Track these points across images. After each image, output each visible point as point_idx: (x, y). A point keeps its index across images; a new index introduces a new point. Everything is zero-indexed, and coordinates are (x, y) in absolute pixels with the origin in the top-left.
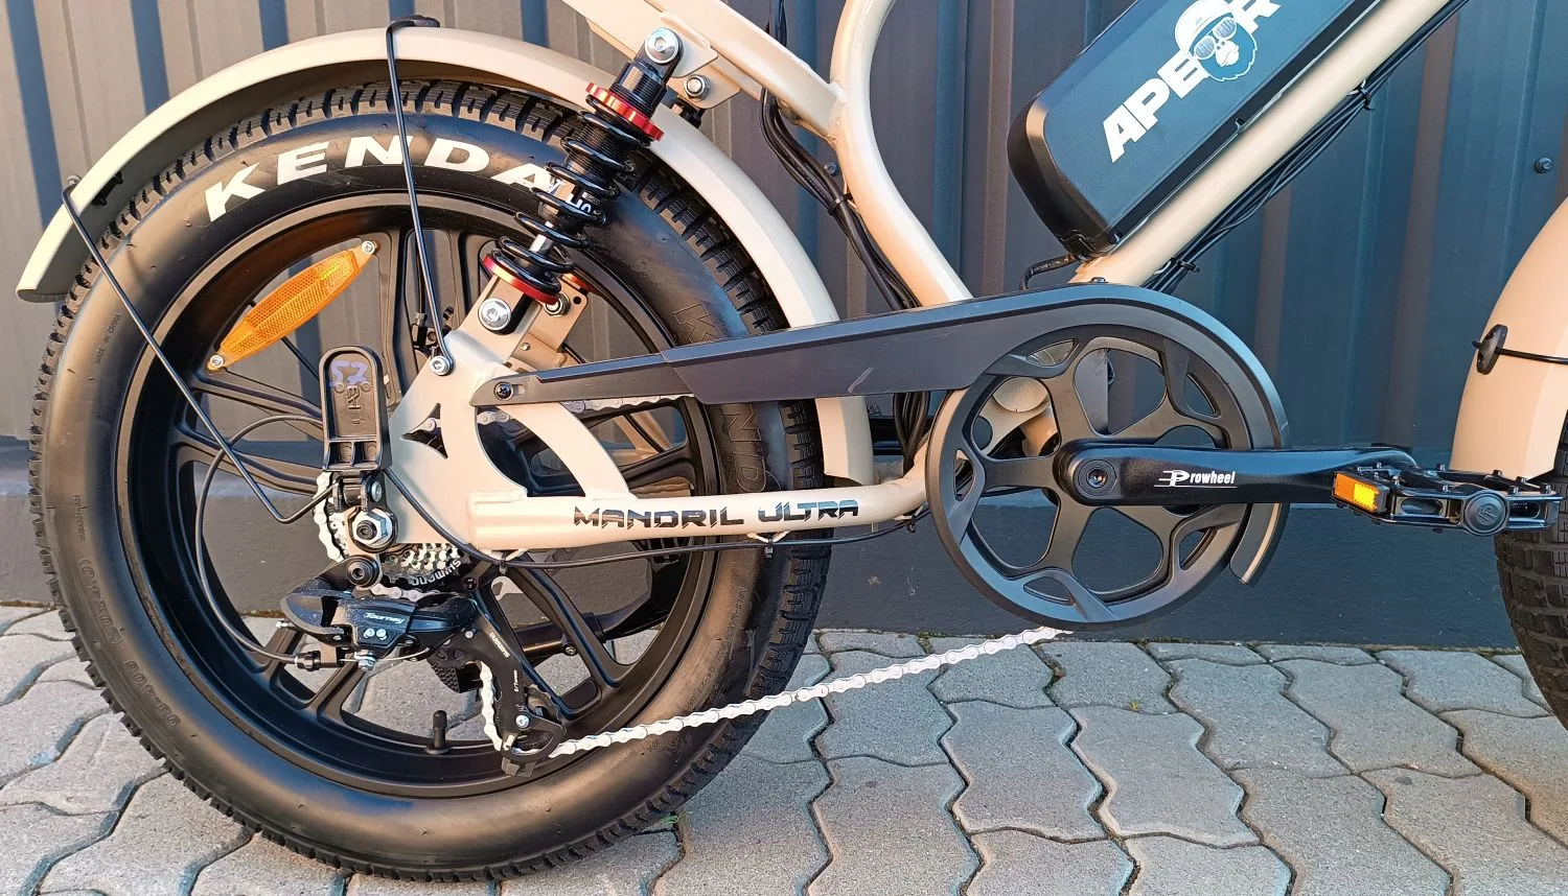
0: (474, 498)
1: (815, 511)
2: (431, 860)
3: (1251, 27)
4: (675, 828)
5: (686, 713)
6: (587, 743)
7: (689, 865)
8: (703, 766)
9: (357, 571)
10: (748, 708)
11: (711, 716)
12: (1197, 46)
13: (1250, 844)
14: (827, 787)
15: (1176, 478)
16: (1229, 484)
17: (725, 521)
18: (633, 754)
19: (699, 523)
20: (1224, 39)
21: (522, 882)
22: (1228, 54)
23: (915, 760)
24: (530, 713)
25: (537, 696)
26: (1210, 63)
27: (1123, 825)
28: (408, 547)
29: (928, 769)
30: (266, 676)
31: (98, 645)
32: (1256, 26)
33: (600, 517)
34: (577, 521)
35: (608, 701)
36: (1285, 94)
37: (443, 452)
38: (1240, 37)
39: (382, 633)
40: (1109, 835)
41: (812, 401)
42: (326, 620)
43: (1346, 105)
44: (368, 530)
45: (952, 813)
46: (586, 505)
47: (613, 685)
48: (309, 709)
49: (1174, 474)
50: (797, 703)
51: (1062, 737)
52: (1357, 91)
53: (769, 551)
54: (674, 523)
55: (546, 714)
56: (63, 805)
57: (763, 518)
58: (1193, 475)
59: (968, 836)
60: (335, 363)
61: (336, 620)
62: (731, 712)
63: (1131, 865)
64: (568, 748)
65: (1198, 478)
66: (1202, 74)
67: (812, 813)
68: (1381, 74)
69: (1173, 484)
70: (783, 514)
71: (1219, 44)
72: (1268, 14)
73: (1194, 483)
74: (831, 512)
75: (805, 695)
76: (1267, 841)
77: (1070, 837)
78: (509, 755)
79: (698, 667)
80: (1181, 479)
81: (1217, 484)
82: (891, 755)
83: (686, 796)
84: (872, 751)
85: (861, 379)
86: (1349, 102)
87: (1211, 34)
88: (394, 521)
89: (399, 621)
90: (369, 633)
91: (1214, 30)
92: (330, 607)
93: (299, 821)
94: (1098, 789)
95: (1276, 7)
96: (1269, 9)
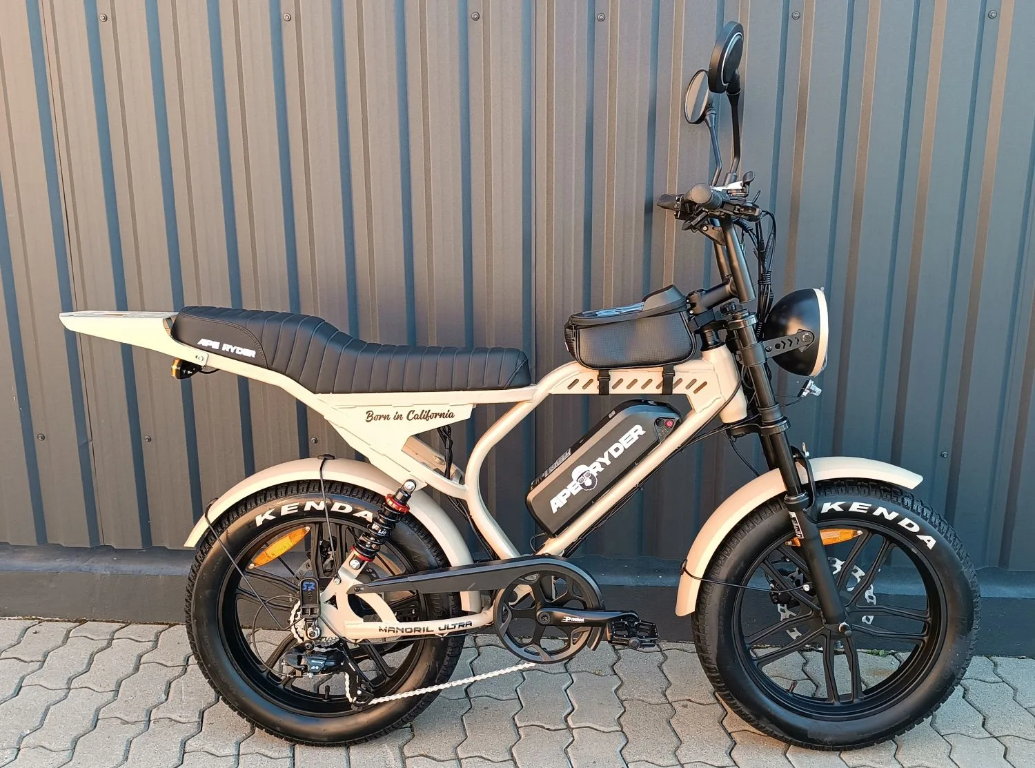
0: (346, 622)
1: (457, 626)
2: (326, 739)
3: (595, 475)
4: (411, 727)
5: (414, 689)
6: (381, 700)
7: (415, 740)
8: (421, 706)
9: (307, 646)
10: (435, 688)
11: (423, 691)
12: (579, 479)
13: (617, 731)
14: (470, 709)
16: (583, 622)
17: (427, 631)
18: (396, 703)
19: (419, 631)
20: (587, 478)
21: (357, 747)
22: (588, 482)
23: (505, 698)
24: (362, 690)
25: (364, 683)
26: (583, 485)
27: (574, 723)
28: (323, 638)
29: (509, 702)
30: (265, 674)
31: (209, 666)
32: (597, 474)
33: (387, 629)
34: (380, 630)
35: (389, 682)
36: (610, 491)
37: (336, 607)
38: (592, 477)
39: (317, 668)
40: (568, 727)
41: (459, 593)
42: (299, 664)
44: (312, 634)
45: (514, 719)
46: (383, 625)
47: (389, 677)
48: (281, 685)
49: (567, 618)
50: (452, 687)
51: (564, 687)
52: (636, 486)
53: (442, 639)
54: (411, 632)
55: (367, 690)
56: (179, 719)
57: (440, 629)
59: (517, 728)
60: (304, 583)
61: (302, 663)
62: (430, 689)
63: (572, 738)
64: (375, 701)
65: (574, 619)
66: (580, 488)
67: (462, 720)
68: (644, 481)
69: (566, 622)
70: (447, 628)
72: (601, 471)
73: (573, 621)
74: (463, 626)
75: (454, 684)
76: (624, 730)
77: (554, 728)
78: (355, 704)
79: (418, 674)
80: (569, 620)
81: (579, 622)
82: (495, 696)
83: (415, 717)
84: (489, 694)
85: (471, 586)
87: (583, 476)
88: (321, 631)
89: (322, 663)
90: (313, 668)
92: (300, 659)
93: (279, 726)
94: (570, 709)
95: (603, 469)
96: (601, 469)
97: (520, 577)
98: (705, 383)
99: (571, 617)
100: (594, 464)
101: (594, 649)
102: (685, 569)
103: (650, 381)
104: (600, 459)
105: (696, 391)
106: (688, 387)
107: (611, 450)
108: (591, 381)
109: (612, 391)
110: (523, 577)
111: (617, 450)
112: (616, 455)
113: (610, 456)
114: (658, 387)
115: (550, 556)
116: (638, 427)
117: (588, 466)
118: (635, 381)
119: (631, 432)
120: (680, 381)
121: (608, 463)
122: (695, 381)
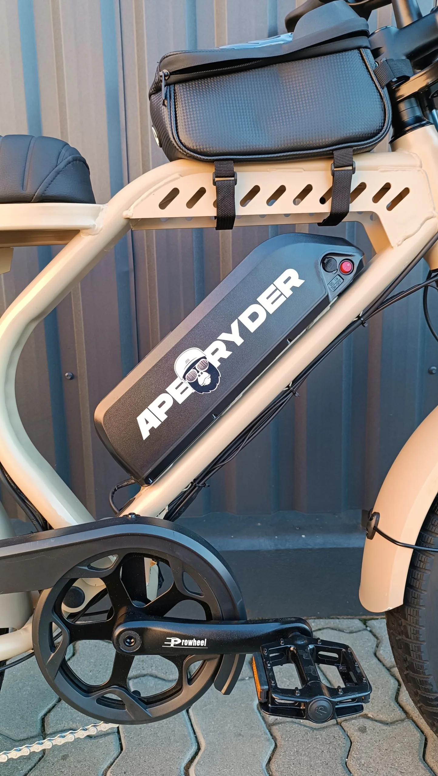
3: (217, 364)
12: (187, 375)
15: (174, 642)
16: (204, 646)
20: (202, 371)
22: (205, 379)
26: (195, 385)
32: (219, 364)
36: (244, 394)
38: (211, 369)
43: (282, 396)
49: (173, 639)
52: (287, 388)
58: (183, 641)
65: (186, 642)
66: (191, 390)
68: (300, 378)
69: (172, 646)
71: (200, 374)
72: (226, 357)
73: (184, 646)
80: (177, 643)
81: (197, 646)
86: (284, 394)
87: (195, 368)
91: (196, 366)
94: (194, 748)
95: (230, 353)
96: (226, 354)
97: (81, 564)
98: (406, 191)
99: (182, 637)
100: (215, 345)
101: (225, 693)
102: (376, 529)
103: (308, 189)
104: (224, 336)
105: (390, 207)
106: (377, 198)
107: (244, 318)
108: (201, 192)
109: (240, 211)
110: (87, 562)
111: (254, 317)
112: (252, 327)
113: (243, 329)
114: (323, 201)
115: (138, 519)
116: (291, 273)
117: (203, 348)
118: (281, 190)
119: (279, 282)
120: (362, 187)
121: (239, 341)
122: (387, 188)
